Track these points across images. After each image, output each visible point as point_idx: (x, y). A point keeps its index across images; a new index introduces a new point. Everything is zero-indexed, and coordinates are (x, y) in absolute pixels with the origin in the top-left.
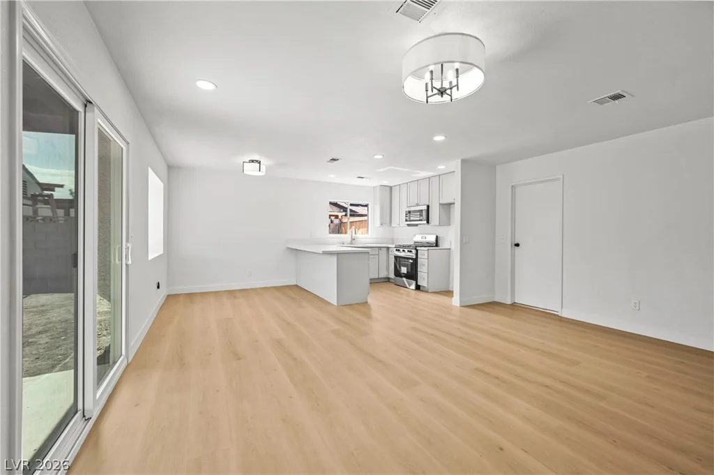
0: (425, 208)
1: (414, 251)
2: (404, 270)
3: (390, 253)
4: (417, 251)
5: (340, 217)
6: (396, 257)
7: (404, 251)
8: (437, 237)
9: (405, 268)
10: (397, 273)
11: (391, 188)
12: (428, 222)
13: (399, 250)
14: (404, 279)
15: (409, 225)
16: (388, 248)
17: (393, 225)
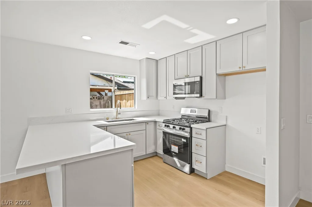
0: (198, 79)
1: (188, 129)
2: (175, 149)
3: (158, 127)
4: (191, 128)
5: (113, 91)
6: (165, 133)
7: (174, 127)
8: (209, 111)
9: (177, 148)
10: (167, 151)
11: (157, 61)
12: (201, 95)
13: (168, 126)
14: (176, 159)
15: (176, 98)
16: (155, 122)
17: (159, 98)
